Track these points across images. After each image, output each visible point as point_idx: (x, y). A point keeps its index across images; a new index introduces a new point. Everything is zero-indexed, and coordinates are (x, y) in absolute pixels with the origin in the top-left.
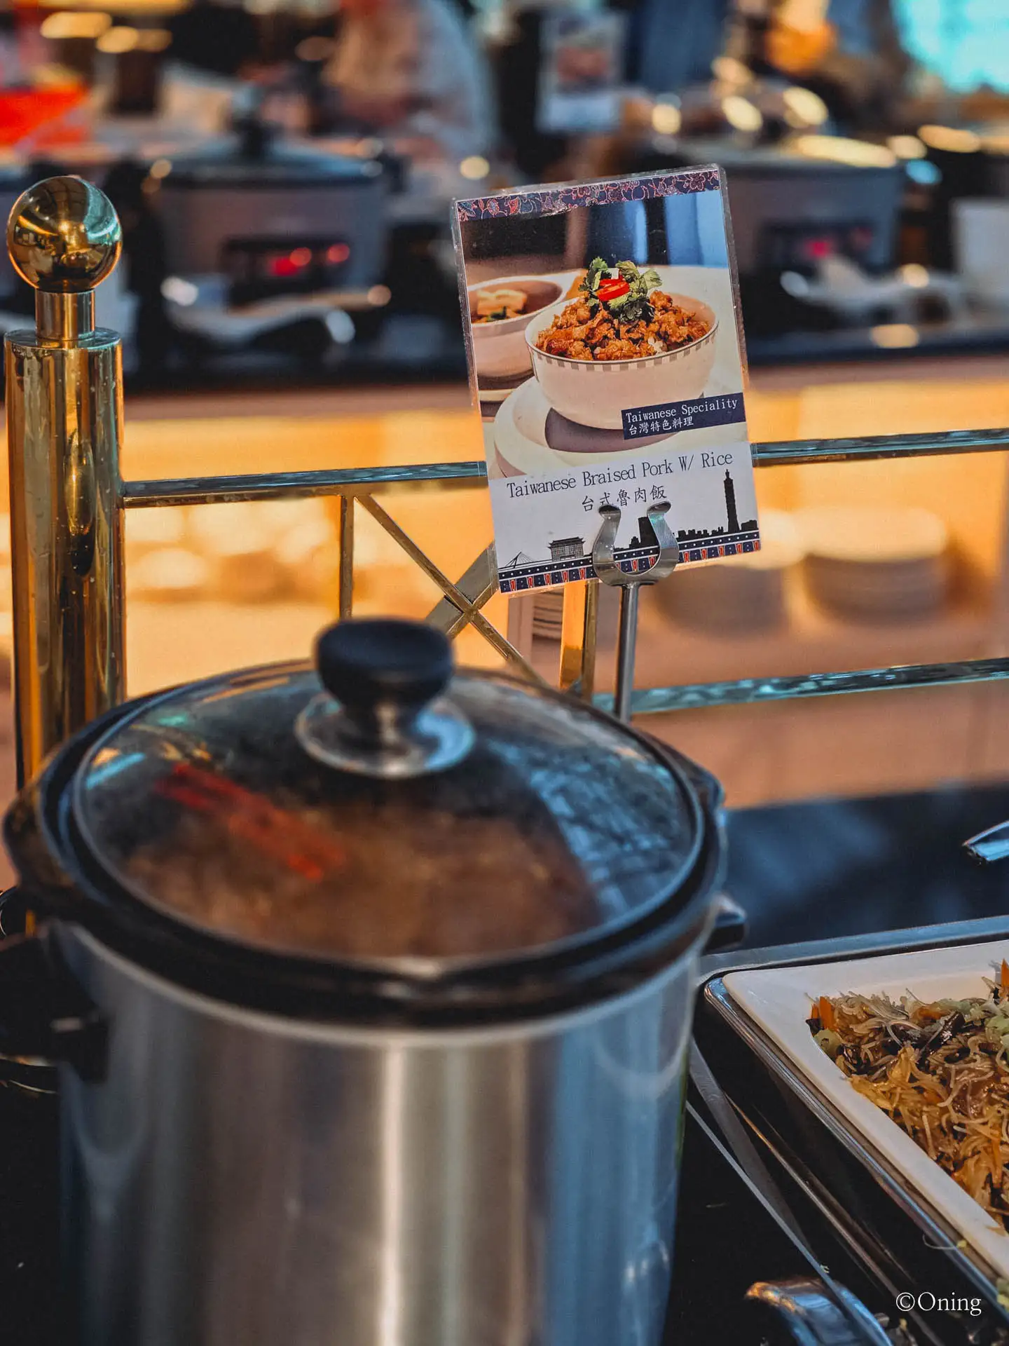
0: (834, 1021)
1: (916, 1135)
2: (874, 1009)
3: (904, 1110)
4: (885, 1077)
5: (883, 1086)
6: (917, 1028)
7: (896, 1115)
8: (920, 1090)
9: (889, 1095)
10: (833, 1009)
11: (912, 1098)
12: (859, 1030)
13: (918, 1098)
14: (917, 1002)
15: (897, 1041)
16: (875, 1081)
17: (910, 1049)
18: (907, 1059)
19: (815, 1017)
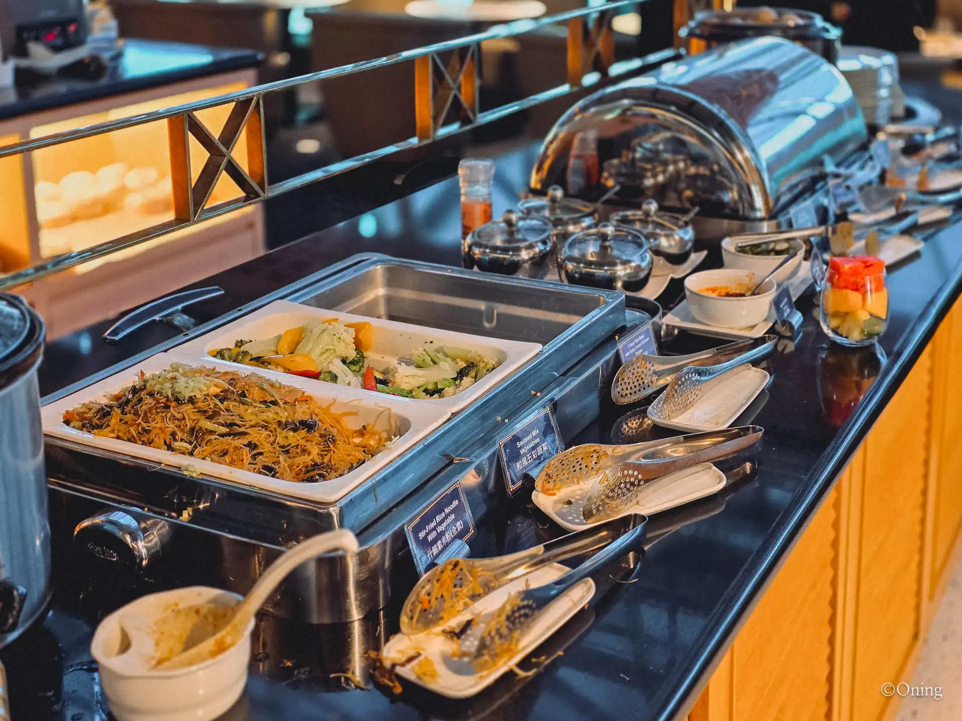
0: (76, 418)
1: (131, 440)
2: (92, 405)
3: (121, 434)
4: (108, 425)
5: (109, 429)
6: (115, 403)
7: (118, 438)
8: (126, 423)
9: (113, 431)
10: (73, 414)
11: (123, 427)
12: (90, 415)
13: (126, 426)
14: (111, 395)
15: (109, 410)
16: (105, 428)
17: (116, 409)
18: (116, 414)
19: (65, 419)
